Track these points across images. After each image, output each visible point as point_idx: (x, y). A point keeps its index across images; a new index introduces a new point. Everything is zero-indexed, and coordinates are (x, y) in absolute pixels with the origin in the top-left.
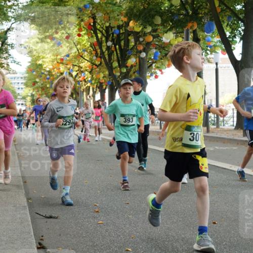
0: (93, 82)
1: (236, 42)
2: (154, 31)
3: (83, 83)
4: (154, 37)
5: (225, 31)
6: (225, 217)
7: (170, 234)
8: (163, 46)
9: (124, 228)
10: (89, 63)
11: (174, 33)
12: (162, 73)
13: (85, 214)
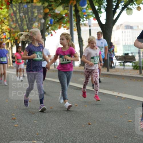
0: (11, 39)
1: (102, 12)
2: (50, 6)
3: (5, 39)
4: (50, 10)
5: (95, 5)
6: (96, 120)
7: (61, 131)
8: (56, 15)
9: (31, 129)
10: (8, 27)
11: (63, 7)
12: (55, 33)
13: (6, 121)
